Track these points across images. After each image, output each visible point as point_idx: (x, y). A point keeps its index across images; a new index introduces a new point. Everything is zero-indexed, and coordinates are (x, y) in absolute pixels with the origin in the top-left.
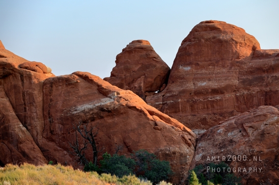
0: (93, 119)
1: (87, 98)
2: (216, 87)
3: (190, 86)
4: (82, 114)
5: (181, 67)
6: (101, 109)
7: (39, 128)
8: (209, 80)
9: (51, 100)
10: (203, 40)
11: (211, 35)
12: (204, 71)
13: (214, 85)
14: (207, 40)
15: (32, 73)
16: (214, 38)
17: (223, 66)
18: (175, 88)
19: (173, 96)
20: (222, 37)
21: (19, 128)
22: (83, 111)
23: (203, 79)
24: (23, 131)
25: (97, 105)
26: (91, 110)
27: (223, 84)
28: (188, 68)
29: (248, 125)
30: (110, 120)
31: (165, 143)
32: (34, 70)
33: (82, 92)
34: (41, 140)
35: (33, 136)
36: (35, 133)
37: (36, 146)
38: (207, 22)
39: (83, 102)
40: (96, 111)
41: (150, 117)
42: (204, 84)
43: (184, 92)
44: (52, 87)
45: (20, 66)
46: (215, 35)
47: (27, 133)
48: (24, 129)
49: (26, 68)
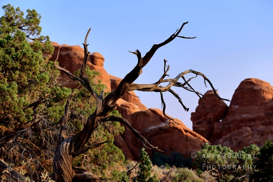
0: (156, 134)
1: (154, 123)
2: (251, 118)
3: (238, 117)
4: (150, 132)
5: (233, 106)
6: (160, 129)
7: (130, 139)
8: (248, 113)
9: (136, 124)
10: (245, 90)
11: (249, 87)
12: (245, 108)
13: (250, 116)
14: (247, 90)
15: (127, 109)
16: (251, 88)
17: (256, 105)
18: (229, 118)
19: (228, 123)
20: (256, 88)
21: (120, 139)
22: (151, 130)
23: (244, 113)
24: (122, 141)
25: (158, 126)
26: (155, 129)
27: (255, 116)
28: (237, 107)
29: (234, 138)
30: (164, 135)
31: (191, 148)
32: (128, 107)
33: (151, 120)
34: (131, 146)
35: (127, 144)
36: (128, 142)
37: (128, 149)
38: (248, 79)
39: (152, 125)
40: (157, 130)
41: (185, 133)
42: (245, 116)
43: (233, 121)
44: (137, 116)
45: (122, 105)
46: (252, 87)
47: (124, 142)
48: (122, 139)
49: (125, 106)
